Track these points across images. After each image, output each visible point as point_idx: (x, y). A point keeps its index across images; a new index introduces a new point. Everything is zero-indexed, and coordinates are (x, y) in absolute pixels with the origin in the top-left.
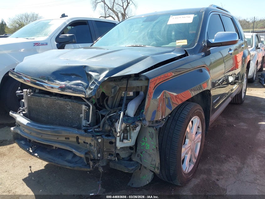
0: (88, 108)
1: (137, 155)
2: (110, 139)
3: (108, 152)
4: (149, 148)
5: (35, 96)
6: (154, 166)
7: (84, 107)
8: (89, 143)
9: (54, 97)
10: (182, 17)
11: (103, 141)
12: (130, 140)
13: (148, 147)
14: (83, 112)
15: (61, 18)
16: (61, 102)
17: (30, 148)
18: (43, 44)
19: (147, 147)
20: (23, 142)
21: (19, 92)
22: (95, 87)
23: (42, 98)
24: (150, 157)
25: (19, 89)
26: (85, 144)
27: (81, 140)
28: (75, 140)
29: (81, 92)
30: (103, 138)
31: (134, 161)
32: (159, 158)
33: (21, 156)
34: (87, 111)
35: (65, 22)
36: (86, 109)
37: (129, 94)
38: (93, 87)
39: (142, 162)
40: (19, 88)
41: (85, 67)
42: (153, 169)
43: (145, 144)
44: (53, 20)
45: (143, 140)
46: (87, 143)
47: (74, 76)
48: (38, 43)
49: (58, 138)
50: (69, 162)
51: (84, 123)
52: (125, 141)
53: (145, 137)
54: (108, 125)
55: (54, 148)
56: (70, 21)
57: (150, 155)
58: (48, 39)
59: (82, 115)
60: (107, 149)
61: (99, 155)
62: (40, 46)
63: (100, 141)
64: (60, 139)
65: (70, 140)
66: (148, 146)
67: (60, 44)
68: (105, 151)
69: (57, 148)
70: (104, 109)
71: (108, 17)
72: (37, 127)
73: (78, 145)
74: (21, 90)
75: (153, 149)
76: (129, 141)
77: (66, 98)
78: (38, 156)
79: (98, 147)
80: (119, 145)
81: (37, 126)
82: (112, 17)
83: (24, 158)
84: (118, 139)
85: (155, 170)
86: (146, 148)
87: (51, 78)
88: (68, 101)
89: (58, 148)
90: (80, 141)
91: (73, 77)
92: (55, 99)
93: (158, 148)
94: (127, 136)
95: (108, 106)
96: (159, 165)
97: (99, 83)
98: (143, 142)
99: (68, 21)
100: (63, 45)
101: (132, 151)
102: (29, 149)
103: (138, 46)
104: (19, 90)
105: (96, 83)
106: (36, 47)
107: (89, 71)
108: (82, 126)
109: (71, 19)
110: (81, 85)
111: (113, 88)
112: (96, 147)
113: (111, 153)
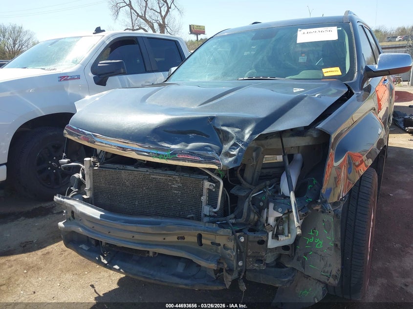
0: (214, 185)
1: (295, 258)
2: (259, 236)
3: (255, 257)
4: (321, 246)
5: (106, 168)
6: (328, 274)
7: (207, 184)
8: (222, 245)
9: (145, 169)
10: (317, 31)
11: (247, 239)
12: (289, 235)
13: (319, 243)
14: (205, 192)
15: (94, 33)
16: (159, 176)
17: (101, 256)
18: (73, 78)
19: (319, 245)
20: (84, 247)
21: (66, 160)
22: (239, 152)
23: (123, 171)
24: (322, 261)
25: (65, 156)
26: (214, 247)
27: (207, 239)
28: (195, 239)
29: (209, 160)
30: (248, 236)
31: (287, 267)
32: (340, 261)
33: (68, 267)
34: (214, 190)
35: (104, 41)
36: (211, 188)
37: (276, 159)
38: (235, 152)
39: (304, 268)
40: (64, 154)
41: (212, 118)
42: (324, 279)
43: (314, 240)
44: (81, 37)
45: (311, 234)
46: (219, 245)
47: (193, 134)
48: (65, 77)
49: (164, 239)
50: (180, 276)
51: (206, 210)
52: (281, 238)
53: (315, 229)
54: (255, 213)
55: (151, 254)
56: (112, 39)
57: (322, 258)
58: (80, 69)
59: (204, 199)
60: (253, 252)
61: (240, 264)
62: (70, 82)
63: (242, 239)
64: (168, 240)
65: (185, 240)
66: (321, 243)
67: (100, 76)
68: (250, 257)
69: (156, 255)
70: (238, 186)
71: (137, 29)
72: (123, 221)
73: (200, 248)
74: (67, 158)
75: (328, 248)
76: (287, 238)
77: (166, 170)
78: (121, 270)
79: (238, 250)
80: (271, 244)
81: (123, 219)
82: (145, 30)
83: (76, 272)
84: (270, 234)
85: (328, 280)
86: (317, 247)
87: (152, 139)
88: (174, 175)
89: (159, 253)
90: (204, 241)
91: (190, 135)
92: (147, 171)
93: (339, 245)
94: (283, 229)
95: (245, 180)
96: (340, 273)
97: (245, 144)
98: (310, 237)
99: (108, 38)
100: (104, 78)
101: (287, 252)
102: (100, 259)
103: (261, 78)
104: (64, 159)
105: (241, 145)
106: (64, 83)
107: (222, 126)
108: (202, 215)
109: (113, 35)
110: (209, 149)
111: (254, 151)
112: (235, 250)
113: (260, 258)
